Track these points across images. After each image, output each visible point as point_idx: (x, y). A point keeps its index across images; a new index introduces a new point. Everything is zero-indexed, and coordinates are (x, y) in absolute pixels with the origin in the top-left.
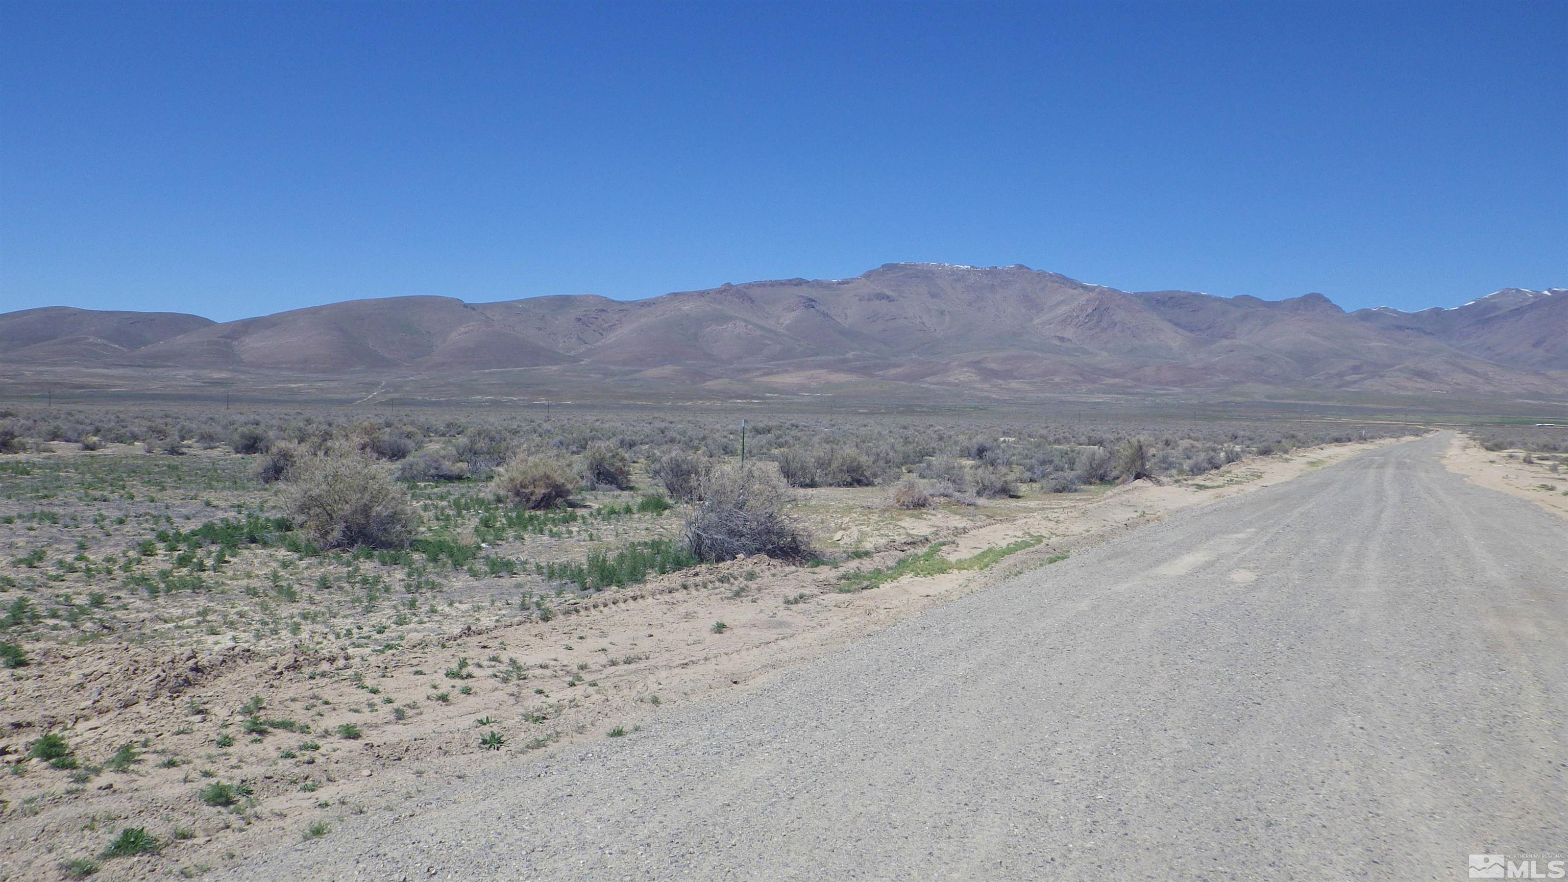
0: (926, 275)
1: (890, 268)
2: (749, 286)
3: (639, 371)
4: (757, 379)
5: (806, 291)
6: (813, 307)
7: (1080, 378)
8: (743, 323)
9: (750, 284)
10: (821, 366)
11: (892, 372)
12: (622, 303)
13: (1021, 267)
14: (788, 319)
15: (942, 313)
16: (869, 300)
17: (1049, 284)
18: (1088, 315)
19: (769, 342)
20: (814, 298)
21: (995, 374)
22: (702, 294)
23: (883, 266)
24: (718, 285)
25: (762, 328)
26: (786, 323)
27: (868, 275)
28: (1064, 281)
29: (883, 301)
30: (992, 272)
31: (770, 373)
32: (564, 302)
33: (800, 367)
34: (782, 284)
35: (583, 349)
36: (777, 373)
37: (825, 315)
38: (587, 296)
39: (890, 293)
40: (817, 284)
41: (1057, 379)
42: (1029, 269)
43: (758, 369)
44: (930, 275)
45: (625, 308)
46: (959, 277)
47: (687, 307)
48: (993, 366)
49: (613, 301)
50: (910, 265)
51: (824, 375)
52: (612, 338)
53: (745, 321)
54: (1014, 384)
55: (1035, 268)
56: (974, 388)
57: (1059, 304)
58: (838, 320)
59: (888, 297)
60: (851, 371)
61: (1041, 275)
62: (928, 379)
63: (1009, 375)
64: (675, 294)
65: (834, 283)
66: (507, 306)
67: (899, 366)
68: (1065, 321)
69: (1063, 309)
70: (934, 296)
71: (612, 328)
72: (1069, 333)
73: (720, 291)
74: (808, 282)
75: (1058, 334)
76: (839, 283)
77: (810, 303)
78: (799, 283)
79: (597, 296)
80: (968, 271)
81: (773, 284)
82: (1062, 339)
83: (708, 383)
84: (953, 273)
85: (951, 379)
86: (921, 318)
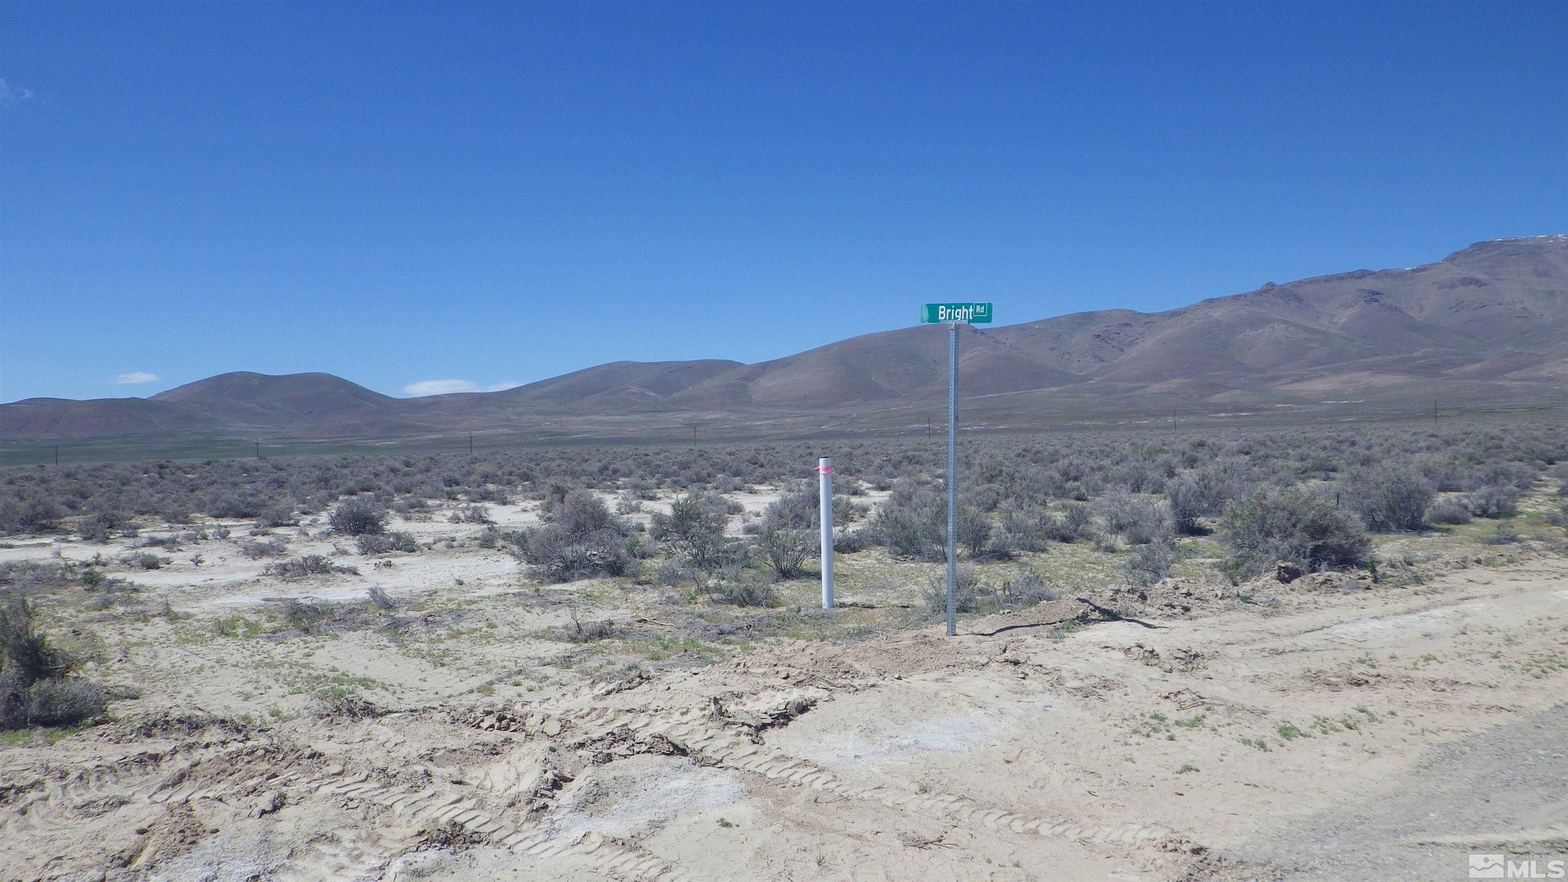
0: (1534, 251)
1: (1480, 247)
2: (1299, 284)
3: (1143, 387)
4: (1282, 388)
5: (1369, 284)
6: (1376, 301)
8: (1283, 326)
9: (1300, 282)
10: (1368, 368)
11: (1469, 368)
12: (1149, 315)
14: (1344, 317)
15: (1552, 294)
16: (1452, 287)
19: (1315, 345)
20: (1379, 291)
22: (1237, 297)
23: (1472, 245)
24: (1258, 286)
25: (1307, 330)
26: (1341, 321)
27: (1452, 258)
29: (1471, 287)
31: (1301, 379)
32: (1087, 318)
33: (1337, 371)
34: (1340, 278)
35: (1097, 367)
36: (1310, 379)
37: (1394, 309)
38: (1111, 311)
39: (1482, 277)
40: (1387, 274)
43: (1289, 376)
44: (1537, 251)
45: (1149, 321)
47: (1218, 313)
49: (1141, 314)
50: (1511, 241)
51: (1364, 378)
52: (1132, 352)
53: (1286, 322)
58: (1411, 313)
59: (1477, 281)
60: (1408, 371)
62: (1510, 375)
64: (1211, 301)
65: (1406, 272)
66: (1022, 328)
67: (1476, 361)
70: (1539, 274)
71: (1131, 344)
73: (1259, 293)
74: (1373, 273)
76: (1413, 271)
77: (1373, 296)
78: (1363, 274)
79: (1122, 310)
81: (1328, 279)
83: (1219, 396)
85: (1544, 373)
86: (1522, 302)
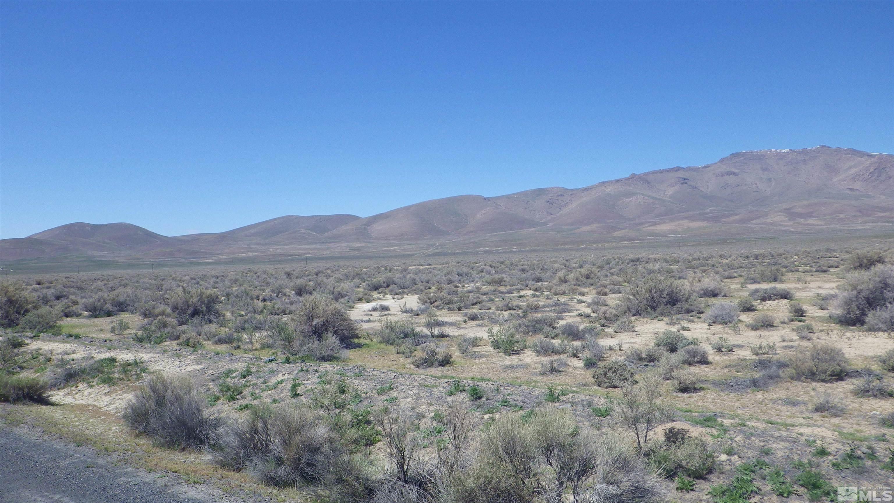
0: (760, 158)
1: (735, 155)
2: (648, 174)
4: (647, 228)
5: (681, 174)
6: (686, 183)
7: (859, 214)
8: (642, 196)
9: (647, 173)
10: (686, 218)
11: (734, 218)
12: (572, 190)
13: (824, 147)
14: (671, 191)
15: (770, 180)
16: (722, 176)
17: (844, 156)
18: (870, 173)
19: (657, 206)
20: (687, 178)
21: (800, 215)
22: (617, 181)
23: (731, 155)
24: (627, 175)
25: (653, 198)
26: (669, 194)
27: (722, 161)
28: (854, 152)
29: (731, 176)
30: (804, 152)
31: (655, 224)
32: (541, 191)
33: (672, 220)
34: (667, 171)
35: (549, 218)
36: (659, 224)
37: (694, 187)
38: (553, 188)
39: (736, 171)
40: (690, 169)
41: (842, 216)
42: (829, 147)
43: (648, 222)
44: (762, 157)
45: (573, 193)
46: (781, 157)
47: (608, 190)
48: (800, 210)
49: (567, 189)
50: (750, 153)
51: (685, 223)
52: (566, 210)
53: (643, 194)
54: (811, 221)
55: (834, 146)
56: (780, 225)
57: (850, 168)
58: (703, 190)
59: (734, 173)
60: (706, 220)
61: (838, 150)
62: (753, 222)
63: (810, 215)
64: (603, 183)
65: (700, 168)
66: (508, 197)
67: (738, 214)
68: (855, 178)
69: (853, 171)
70: (764, 170)
71: (566, 205)
72: (858, 185)
73: (629, 179)
74: (684, 168)
75: (851, 187)
76: (703, 167)
77: (684, 181)
78: (678, 169)
79: (558, 187)
80: (787, 152)
81: (661, 172)
82: (852, 190)
83: (616, 233)
84: (777, 154)
86: (756, 184)
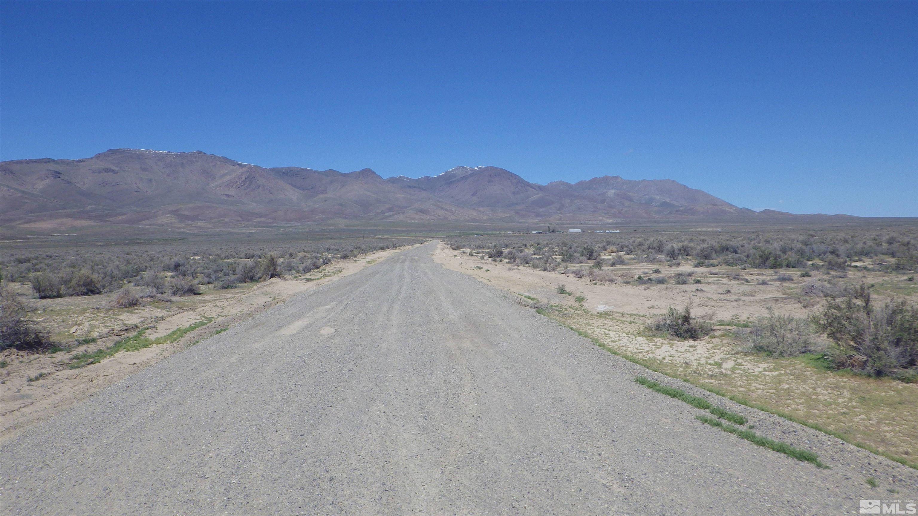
0: (139, 157)
1: (112, 152)
4: (20, 226)
5: (51, 167)
6: (59, 177)
7: (240, 219)
8: (6, 188)
9: (10, 162)
10: (68, 216)
11: (120, 218)
13: (200, 152)
14: (41, 185)
15: (151, 180)
16: (100, 172)
17: (218, 163)
18: (243, 181)
19: (27, 201)
20: (59, 171)
21: (187, 218)
23: (108, 151)
25: (22, 191)
26: (40, 188)
27: (98, 156)
28: (226, 160)
29: (110, 173)
30: (182, 155)
31: (30, 221)
34: (35, 162)
36: (35, 221)
37: (69, 182)
39: (114, 168)
40: (61, 162)
41: (226, 220)
42: (205, 153)
43: (20, 219)
44: (141, 157)
46: (160, 158)
48: (185, 213)
50: (127, 150)
51: (69, 222)
53: (7, 186)
54: (200, 224)
55: (209, 153)
56: (174, 227)
57: (224, 175)
58: (78, 185)
59: (113, 171)
60: (90, 218)
61: (213, 157)
62: (143, 222)
63: (196, 218)
65: (73, 162)
67: (124, 214)
68: (229, 185)
69: (228, 178)
70: (144, 170)
72: (232, 192)
74: (54, 161)
75: (226, 193)
76: (77, 162)
77: (57, 174)
78: (48, 161)
80: (166, 154)
81: (28, 162)
82: (228, 196)
84: (156, 155)
85: (159, 222)
86: (136, 184)
